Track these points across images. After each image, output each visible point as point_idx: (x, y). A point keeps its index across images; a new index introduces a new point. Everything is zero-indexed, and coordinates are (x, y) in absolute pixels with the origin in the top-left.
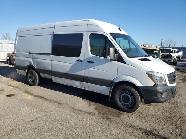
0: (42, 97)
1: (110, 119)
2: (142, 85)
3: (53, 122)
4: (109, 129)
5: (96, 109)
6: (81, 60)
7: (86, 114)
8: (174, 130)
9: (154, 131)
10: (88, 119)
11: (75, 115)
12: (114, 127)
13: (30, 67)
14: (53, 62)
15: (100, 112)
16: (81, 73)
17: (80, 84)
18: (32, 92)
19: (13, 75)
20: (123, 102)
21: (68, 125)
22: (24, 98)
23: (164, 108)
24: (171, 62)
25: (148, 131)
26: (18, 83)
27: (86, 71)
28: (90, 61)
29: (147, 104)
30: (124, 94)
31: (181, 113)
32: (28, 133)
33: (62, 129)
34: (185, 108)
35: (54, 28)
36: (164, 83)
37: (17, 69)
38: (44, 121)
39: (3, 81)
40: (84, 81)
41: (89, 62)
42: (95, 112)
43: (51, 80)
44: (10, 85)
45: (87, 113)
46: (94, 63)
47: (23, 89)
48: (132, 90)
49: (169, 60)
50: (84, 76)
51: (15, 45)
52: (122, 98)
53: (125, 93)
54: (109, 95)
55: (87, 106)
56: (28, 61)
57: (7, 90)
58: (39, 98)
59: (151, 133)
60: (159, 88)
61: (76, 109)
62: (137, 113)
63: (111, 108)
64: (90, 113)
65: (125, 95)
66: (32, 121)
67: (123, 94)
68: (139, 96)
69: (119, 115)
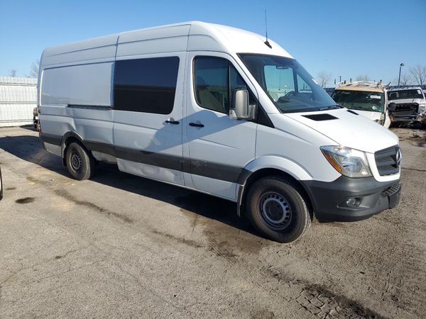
0: (92, 205)
1: (233, 256)
2: (310, 178)
3: (103, 260)
4: (224, 281)
5: (206, 233)
6: (175, 120)
7: (182, 245)
8: (381, 286)
9: (330, 287)
10: (181, 255)
11: (155, 247)
12: (237, 276)
13: (71, 138)
14: (118, 126)
15: (214, 240)
16: (176, 151)
17: (176, 175)
18: (72, 193)
19: (42, 155)
20: (267, 217)
21: (133, 268)
22: (53, 206)
23: (370, 232)
24: (416, 122)
25: (316, 285)
26: (49, 172)
27: (186, 145)
28: (195, 123)
29: (331, 224)
30: (271, 199)
31: (409, 245)
32: (42, 285)
33: (119, 278)
34: (422, 232)
35: (117, 45)
36: (364, 173)
37: (46, 144)
38: (83, 258)
39: (17, 168)
40: (182, 170)
41: (192, 125)
42: (204, 240)
43: (115, 166)
44: (30, 179)
45: (184, 241)
46: (202, 126)
47: (56, 187)
48: (287, 191)
49: (411, 118)
50: (182, 159)
51: (38, 87)
52: (267, 208)
53: (273, 197)
54: (236, 201)
55: (188, 225)
56: (65, 123)
57: (21, 189)
58: (85, 206)
59: (322, 290)
60: (352, 186)
61: (160, 233)
62: (300, 245)
63: (242, 231)
64: (190, 243)
65: (272, 202)
66: (58, 257)
67: (268, 200)
68: (304, 203)
69: (255, 248)
